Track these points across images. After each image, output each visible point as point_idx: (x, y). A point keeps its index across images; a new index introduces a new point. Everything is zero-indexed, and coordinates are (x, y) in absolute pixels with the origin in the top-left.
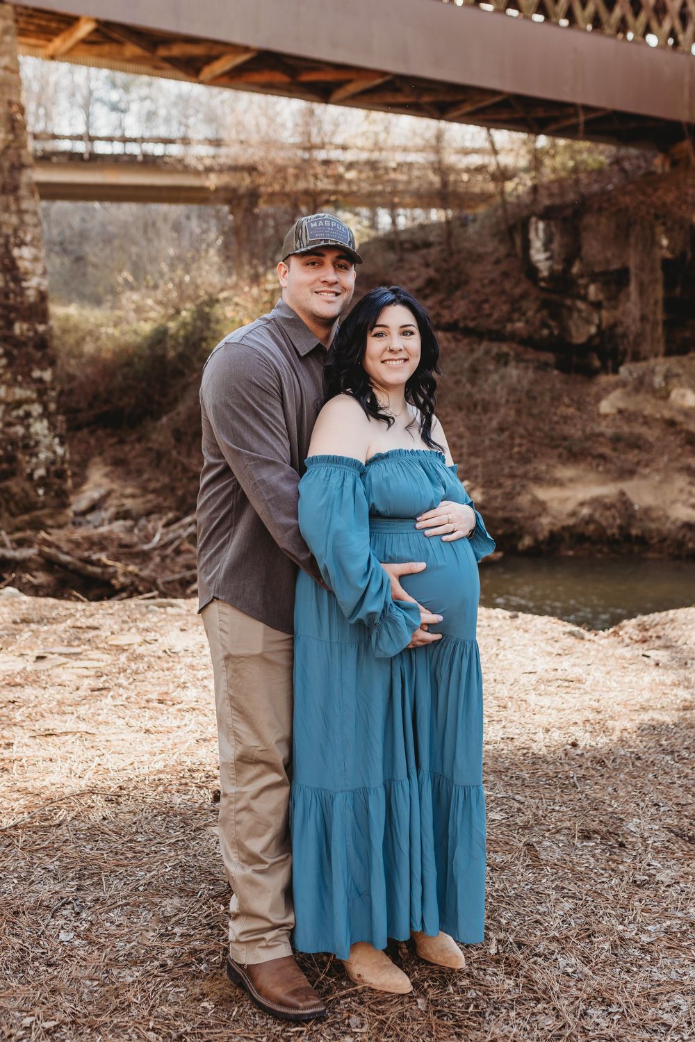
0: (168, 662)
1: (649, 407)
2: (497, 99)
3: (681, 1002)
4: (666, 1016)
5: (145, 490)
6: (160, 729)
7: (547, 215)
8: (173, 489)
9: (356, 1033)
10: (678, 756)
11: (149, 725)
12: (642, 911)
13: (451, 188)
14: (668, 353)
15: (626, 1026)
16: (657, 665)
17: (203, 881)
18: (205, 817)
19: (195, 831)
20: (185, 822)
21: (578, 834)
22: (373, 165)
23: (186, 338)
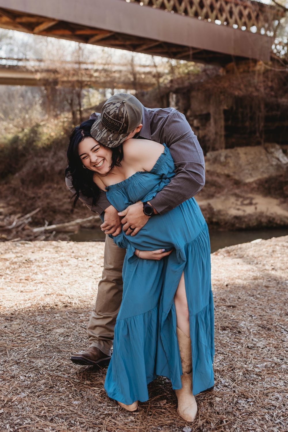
0: (28, 264)
1: (219, 169)
2: (157, 43)
3: (278, 396)
4: (273, 402)
5: (8, 205)
6: (27, 291)
7: (176, 92)
8: (20, 204)
9: (135, 414)
10: (256, 297)
11: (22, 289)
12: (254, 359)
13: (137, 80)
14: (226, 148)
15: (256, 407)
16: (238, 264)
17: (54, 352)
18: (52, 325)
19: (48, 331)
20: (43, 328)
21: (220, 328)
22: (105, 70)
23: (27, 141)
